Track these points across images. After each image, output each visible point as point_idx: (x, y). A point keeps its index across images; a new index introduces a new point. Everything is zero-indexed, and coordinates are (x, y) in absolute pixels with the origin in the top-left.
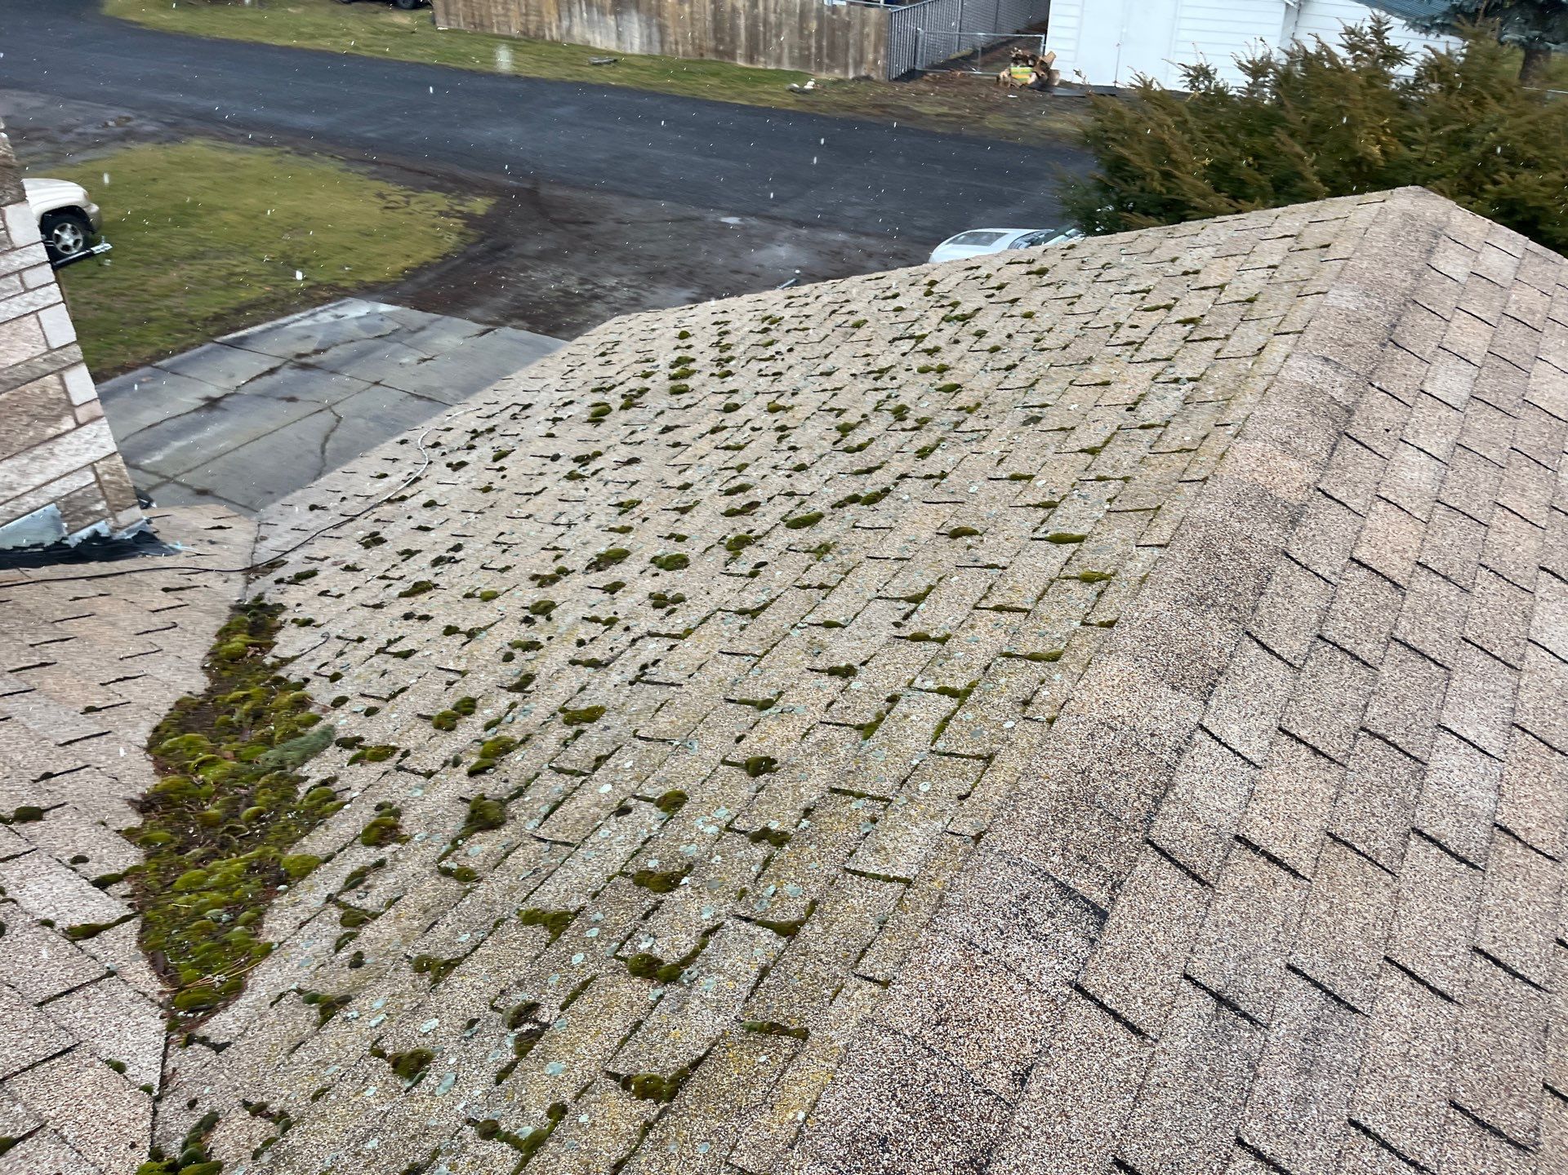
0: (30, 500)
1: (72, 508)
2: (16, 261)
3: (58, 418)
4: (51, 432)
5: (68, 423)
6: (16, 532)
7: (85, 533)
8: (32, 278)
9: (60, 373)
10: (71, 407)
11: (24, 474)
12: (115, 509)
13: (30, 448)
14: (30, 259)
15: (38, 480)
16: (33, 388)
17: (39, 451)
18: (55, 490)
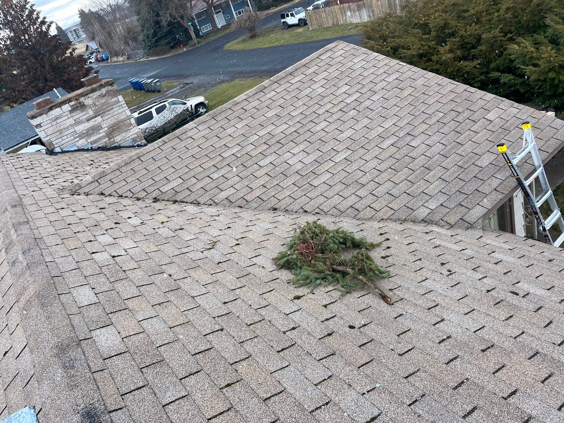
0: (128, 139)
1: (134, 140)
2: (121, 104)
3: (130, 126)
4: (129, 128)
5: (132, 127)
6: (126, 144)
7: (137, 144)
8: (123, 106)
9: (129, 119)
10: (132, 124)
11: (126, 135)
12: (141, 140)
13: (127, 131)
14: (122, 103)
15: (128, 136)
16: (126, 122)
17: (128, 131)
18: (131, 137)
